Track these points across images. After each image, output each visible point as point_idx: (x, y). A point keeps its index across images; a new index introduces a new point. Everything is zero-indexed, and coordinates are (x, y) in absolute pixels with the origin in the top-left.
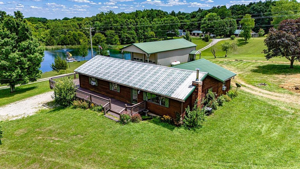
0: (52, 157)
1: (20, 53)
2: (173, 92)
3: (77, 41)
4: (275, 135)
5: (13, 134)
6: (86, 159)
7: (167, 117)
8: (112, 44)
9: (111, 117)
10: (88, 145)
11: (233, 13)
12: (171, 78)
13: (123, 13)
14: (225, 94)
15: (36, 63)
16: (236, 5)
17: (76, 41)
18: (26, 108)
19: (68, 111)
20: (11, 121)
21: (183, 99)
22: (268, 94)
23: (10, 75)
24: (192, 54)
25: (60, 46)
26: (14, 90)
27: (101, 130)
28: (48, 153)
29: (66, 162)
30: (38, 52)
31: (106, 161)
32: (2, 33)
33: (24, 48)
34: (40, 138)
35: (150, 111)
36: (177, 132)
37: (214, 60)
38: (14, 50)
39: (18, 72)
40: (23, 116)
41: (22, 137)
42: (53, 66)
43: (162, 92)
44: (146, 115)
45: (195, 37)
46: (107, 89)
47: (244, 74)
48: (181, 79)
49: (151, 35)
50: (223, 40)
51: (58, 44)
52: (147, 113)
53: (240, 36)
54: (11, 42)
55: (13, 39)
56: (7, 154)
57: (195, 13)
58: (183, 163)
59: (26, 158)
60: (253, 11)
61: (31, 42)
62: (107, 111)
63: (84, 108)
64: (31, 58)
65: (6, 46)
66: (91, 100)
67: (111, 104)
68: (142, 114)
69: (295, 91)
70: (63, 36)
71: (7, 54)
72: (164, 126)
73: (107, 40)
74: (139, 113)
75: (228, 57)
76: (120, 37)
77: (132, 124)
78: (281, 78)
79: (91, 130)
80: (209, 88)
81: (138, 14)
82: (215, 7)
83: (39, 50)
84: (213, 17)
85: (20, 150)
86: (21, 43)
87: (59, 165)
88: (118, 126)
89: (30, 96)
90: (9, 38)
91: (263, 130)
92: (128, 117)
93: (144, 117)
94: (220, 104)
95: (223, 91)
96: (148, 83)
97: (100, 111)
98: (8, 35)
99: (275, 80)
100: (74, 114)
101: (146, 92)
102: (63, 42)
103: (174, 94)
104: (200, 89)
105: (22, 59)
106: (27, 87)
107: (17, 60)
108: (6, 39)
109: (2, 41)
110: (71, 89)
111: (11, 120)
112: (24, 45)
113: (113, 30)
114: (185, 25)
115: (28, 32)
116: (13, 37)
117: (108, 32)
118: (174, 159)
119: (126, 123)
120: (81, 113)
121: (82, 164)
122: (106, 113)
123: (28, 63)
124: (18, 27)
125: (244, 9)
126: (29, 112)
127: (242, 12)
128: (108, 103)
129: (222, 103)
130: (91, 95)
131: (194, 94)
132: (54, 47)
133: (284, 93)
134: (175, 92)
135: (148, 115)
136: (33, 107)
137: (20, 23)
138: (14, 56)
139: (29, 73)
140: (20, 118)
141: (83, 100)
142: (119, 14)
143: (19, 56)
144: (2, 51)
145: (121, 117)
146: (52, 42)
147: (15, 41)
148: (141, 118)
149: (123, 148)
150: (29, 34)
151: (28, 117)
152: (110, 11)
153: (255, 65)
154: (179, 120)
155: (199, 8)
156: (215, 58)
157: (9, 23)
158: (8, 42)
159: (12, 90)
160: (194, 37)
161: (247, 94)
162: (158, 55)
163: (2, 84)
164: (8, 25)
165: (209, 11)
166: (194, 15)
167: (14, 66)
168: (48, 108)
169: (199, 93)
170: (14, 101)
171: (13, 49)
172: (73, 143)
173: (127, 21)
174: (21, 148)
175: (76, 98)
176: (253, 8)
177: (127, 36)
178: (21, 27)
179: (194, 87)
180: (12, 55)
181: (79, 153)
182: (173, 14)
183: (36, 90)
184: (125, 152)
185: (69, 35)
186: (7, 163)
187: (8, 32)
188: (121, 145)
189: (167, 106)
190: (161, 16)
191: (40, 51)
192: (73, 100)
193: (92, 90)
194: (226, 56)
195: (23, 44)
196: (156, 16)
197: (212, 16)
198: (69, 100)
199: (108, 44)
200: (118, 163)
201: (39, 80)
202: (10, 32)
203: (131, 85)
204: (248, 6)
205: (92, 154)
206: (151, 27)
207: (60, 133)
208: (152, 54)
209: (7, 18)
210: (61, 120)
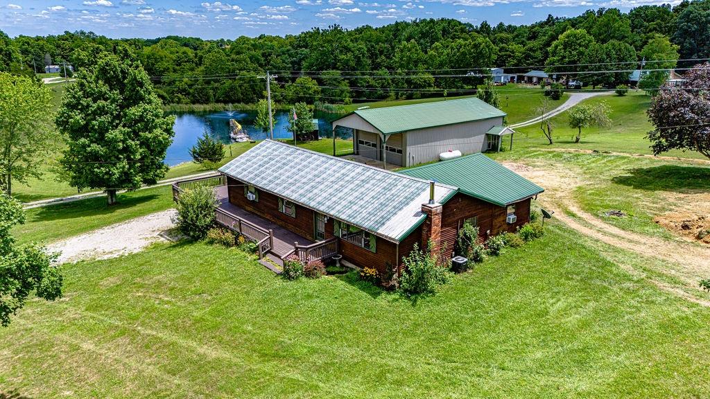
0: (152, 328)
1: (127, 129)
2: (383, 224)
3: (257, 94)
4: (572, 320)
5: (96, 284)
6: (208, 336)
7: (371, 271)
8: (332, 102)
9: (269, 264)
10: (217, 313)
11: (634, 27)
12: (388, 195)
13: (368, 28)
14: (514, 231)
15: (157, 149)
16: (647, 8)
17: (254, 94)
18: (129, 239)
19: (199, 248)
20: (99, 261)
21: (397, 238)
22: (614, 236)
23: (107, 173)
24: (493, 135)
25: (220, 105)
26: (114, 201)
27: (244, 288)
28: (147, 321)
29: (174, 338)
30: (161, 127)
31: (240, 343)
32: (94, 90)
33: (134, 120)
34: (140, 294)
35: (345, 258)
36: (384, 300)
37: (543, 150)
38: (114, 124)
39: (124, 167)
40: (121, 253)
41: (111, 291)
42: (194, 153)
43: (363, 223)
44: (338, 265)
45: (533, 86)
46: (274, 209)
47: (588, 188)
48: (406, 198)
49: (425, 81)
50: (598, 96)
51: (218, 101)
52: (340, 260)
53: (642, 86)
54: (110, 108)
55: (114, 101)
56: (81, 318)
57: (536, 28)
58: (371, 356)
59: (111, 327)
60: (688, 22)
61: (148, 107)
62: (266, 253)
63: (227, 245)
64: (148, 139)
65: (100, 115)
66: (241, 231)
67: (274, 238)
68: (328, 263)
69: (680, 232)
70: (228, 83)
71: (103, 130)
72: (363, 289)
73: (323, 91)
74: (323, 261)
75: (582, 143)
76: (353, 84)
77: (304, 279)
78: (671, 200)
79: (227, 287)
80: (467, 218)
81: (399, 30)
82: (591, 12)
83: (163, 123)
84: (578, 40)
85: (103, 312)
86: (128, 108)
87: (161, 342)
88: (279, 283)
89: (142, 214)
90: (106, 99)
91: (553, 310)
92: (298, 266)
93: (331, 269)
94: (494, 252)
95: (509, 224)
96: (344, 203)
97: (254, 251)
98: (106, 93)
99: (655, 205)
100: (207, 254)
101: (339, 222)
102: (227, 96)
103: (384, 227)
104: (437, 220)
105: (130, 142)
106: (141, 195)
107: (121, 145)
108: (101, 103)
109: (94, 105)
110: (206, 207)
111: (100, 259)
112: (133, 114)
113: (337, 69)
114: (510, 56)
115: (142, 87)
116: (114, 99)
117: (327, 75)
118: (358, 347)
119: (293, 278)
120: (220, 253)
121: (198, 345)
122: (261, 256)
123: (141, 151)
124: (124, 78)
125: (666, 16)
126: (133, 247)
127: (659, 25)
128: (267, 237)
129: (498, 249)
130: (240, 220)
131: (425, 228)
132: (208, 107)
133: (652, 235)
134: (388, 224)
135: (342, 266)
136: (141, 237)
137: (128, 70)
138: (116, 136)
139: (144, 169)
140: (115, 256)
141: (227, 228)
142: (357, 30)
143: (124, 135)
144: (94, 126)
145: (285, 265)
146: (206, 95)
147: (118, 105)
148: (324, 270)
149: (274, 323)
150: (144, 92)
151: (129, 254)
152: (335, 25)
153: (631, 167)
154: (390, 278)
155: (550, 15)
156: (551, 143)
157: (106, 70)
158: (104, 107)
159: (110, 201)
160: (529, 86)
161: (566, 234)
162: (409, 137)
163: (93, 188)
164: (104, 74)
165: (574, 23)
166: (534, 33)
167: (114, 155)
168: (168, 240)
169: (434, 228)
170: (110, 223)
171: (113, 121)
172: (192, 308)
173: (372, 46)
174: (106, 310)
175: (215, 224)
176: (687, 15)
177: (370, 83)
178: (129, 78)
179: (423, 216)
180: (112, 134)
181: (198, 325)
182: (485, 28)
183: (154, 203)
184: (276, 329)
185: (241, 82)
186: (80, 333)
187: (105, 89)
188: (273, 316)
189: (373, 250)
190: (454, 35)
191: (165, 127)
192: (208, 227)
193: (249, 209)
194: (577, 141)
195: (131, 112)
196: (440, 35)
197: (575, 36)
198: (202, 227)
199: (324, 103)
200: (258, 347)
201: (161, 183)
202: (108, 88)
203: (313, 204)
204: (676, 10)
205: (219, 329)
206: (425, 62)
207: (173, 288)
208: (393, 135)
209: (103, 61)
210: (182, 264)
